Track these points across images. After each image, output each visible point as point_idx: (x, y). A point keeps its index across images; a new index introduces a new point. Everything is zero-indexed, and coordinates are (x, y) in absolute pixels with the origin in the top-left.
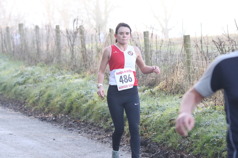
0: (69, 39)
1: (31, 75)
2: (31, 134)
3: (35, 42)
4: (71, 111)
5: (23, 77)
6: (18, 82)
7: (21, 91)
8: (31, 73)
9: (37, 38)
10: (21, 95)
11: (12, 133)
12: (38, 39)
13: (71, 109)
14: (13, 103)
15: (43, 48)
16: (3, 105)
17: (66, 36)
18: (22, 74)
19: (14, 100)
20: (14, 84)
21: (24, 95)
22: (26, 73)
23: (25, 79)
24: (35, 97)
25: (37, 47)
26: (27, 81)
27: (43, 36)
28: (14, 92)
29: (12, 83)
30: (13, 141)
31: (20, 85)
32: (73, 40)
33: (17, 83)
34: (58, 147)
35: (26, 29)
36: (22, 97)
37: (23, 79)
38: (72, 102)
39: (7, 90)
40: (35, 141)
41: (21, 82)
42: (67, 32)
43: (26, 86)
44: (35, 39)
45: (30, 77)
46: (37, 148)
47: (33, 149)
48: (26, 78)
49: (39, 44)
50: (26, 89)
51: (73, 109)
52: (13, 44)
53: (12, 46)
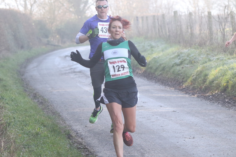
0: (220, 24)
1: (187, 57)
2: (193, 111)
3: (189, 27)
4: (227, 89)
5: (179, 59)
6: (176, 63)
7: (179, 71)
8: (187, 55)
9: (191, 23)
10: (179, 74)
11: (175, 111)
12: (191, 25)
13: (227, 88)
14: (172, 82)
15: (196, 32)
16: (163, 84)
17: (217, 21)
18: (179, 56)
19: (172, 79)
20: (172, 65)
21: (181, 75)
22: (183, 55)
23: (182, 61)
24: (192, 77)
25: (191, 31)
26: (184, 62)
27: (196, 22)
28: (173, 72)
29: (170, 64)
30: (178, 118)
31: (177, 66)
32: (224, 25)
33: (174, 63)
34: (219, 124)
35: (180, 16)
36: (180, 77)
37: (180, 60)
38: (227, 81)
39: (165, 70)
40: (198, 118)
41: (178, 63)
42: (219, 17)
43: (183, 67)
44: (189, 24)
45: (186, 58)
46: (201, 124)
47: (197, 126)
48: (182, 59)
49: (193, 28)
50: (183, 69)
51: (228, 88)
52: (169, 29)
53: (167, 31)
